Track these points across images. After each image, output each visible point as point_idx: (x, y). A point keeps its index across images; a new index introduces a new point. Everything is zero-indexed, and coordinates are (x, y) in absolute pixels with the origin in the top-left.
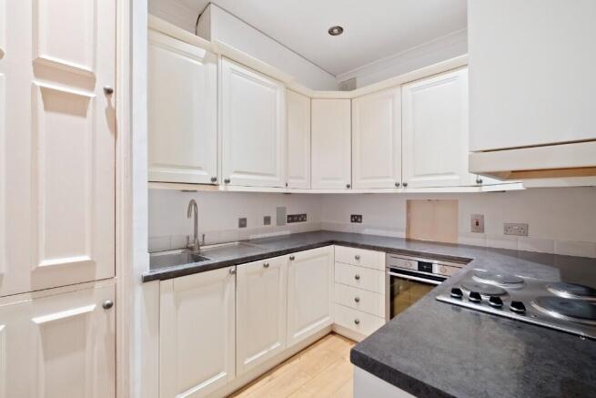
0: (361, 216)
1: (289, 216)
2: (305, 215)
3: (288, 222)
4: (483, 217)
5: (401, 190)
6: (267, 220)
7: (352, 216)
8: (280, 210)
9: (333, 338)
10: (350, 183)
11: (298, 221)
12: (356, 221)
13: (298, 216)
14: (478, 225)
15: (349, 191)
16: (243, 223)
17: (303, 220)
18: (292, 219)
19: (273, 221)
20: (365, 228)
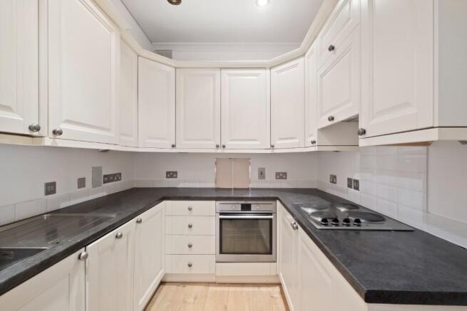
0: (176, 173)
1: (105, 176)
2: (120, 174)
3: (104, 182)
4: (264, 169)
5: (220, 151)
6: (81, 183)
7: (168, 173)
8: (97, 170)
9: (165, 288)
10: (174, 144)
11: (113, 180)
12: (172, 177)
13: (114, 175)
14: (262, 174)
15: (174, 150)
16: (50, 189)
17: (118, 180)
18: (109, 179)
19: (89, 183)
20: (180, 183)
